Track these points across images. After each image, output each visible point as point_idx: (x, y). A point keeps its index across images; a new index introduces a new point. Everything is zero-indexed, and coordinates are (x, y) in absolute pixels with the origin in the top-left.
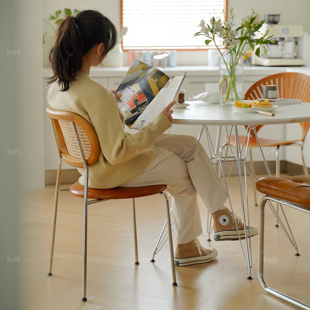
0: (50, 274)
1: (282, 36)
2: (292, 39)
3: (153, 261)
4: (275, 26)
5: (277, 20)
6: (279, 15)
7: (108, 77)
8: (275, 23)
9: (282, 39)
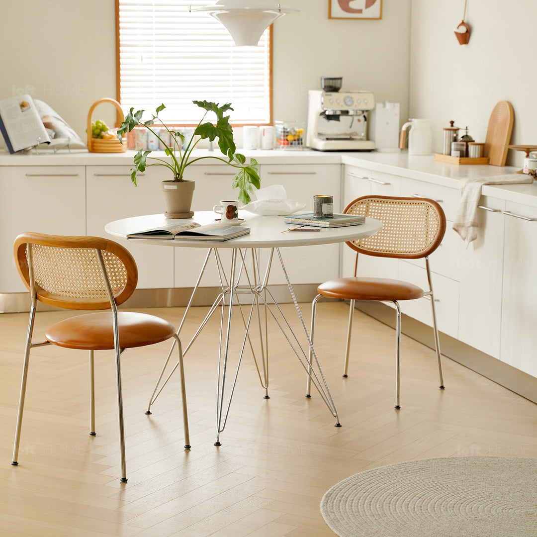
0: (15, 464)
1: (345, 108)
2: (360, 112)
3: (149, 413)
4: (334, 94)
5: (338, 85)
6: (341, 79)
7: (86, 166)
8: (335, 89)
9: (346, 113)
